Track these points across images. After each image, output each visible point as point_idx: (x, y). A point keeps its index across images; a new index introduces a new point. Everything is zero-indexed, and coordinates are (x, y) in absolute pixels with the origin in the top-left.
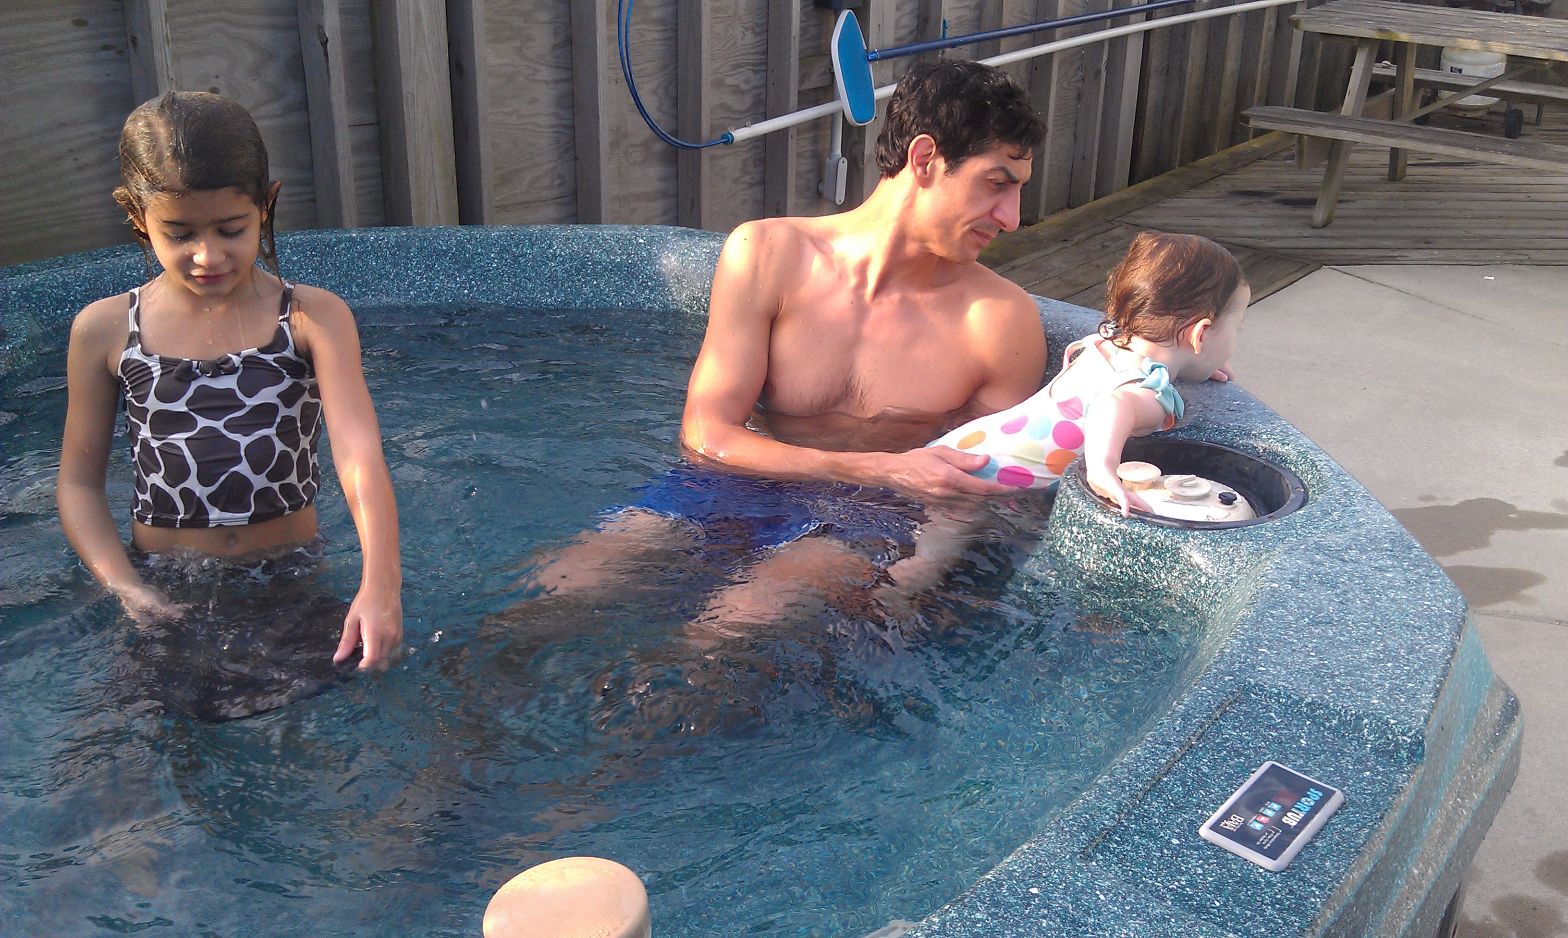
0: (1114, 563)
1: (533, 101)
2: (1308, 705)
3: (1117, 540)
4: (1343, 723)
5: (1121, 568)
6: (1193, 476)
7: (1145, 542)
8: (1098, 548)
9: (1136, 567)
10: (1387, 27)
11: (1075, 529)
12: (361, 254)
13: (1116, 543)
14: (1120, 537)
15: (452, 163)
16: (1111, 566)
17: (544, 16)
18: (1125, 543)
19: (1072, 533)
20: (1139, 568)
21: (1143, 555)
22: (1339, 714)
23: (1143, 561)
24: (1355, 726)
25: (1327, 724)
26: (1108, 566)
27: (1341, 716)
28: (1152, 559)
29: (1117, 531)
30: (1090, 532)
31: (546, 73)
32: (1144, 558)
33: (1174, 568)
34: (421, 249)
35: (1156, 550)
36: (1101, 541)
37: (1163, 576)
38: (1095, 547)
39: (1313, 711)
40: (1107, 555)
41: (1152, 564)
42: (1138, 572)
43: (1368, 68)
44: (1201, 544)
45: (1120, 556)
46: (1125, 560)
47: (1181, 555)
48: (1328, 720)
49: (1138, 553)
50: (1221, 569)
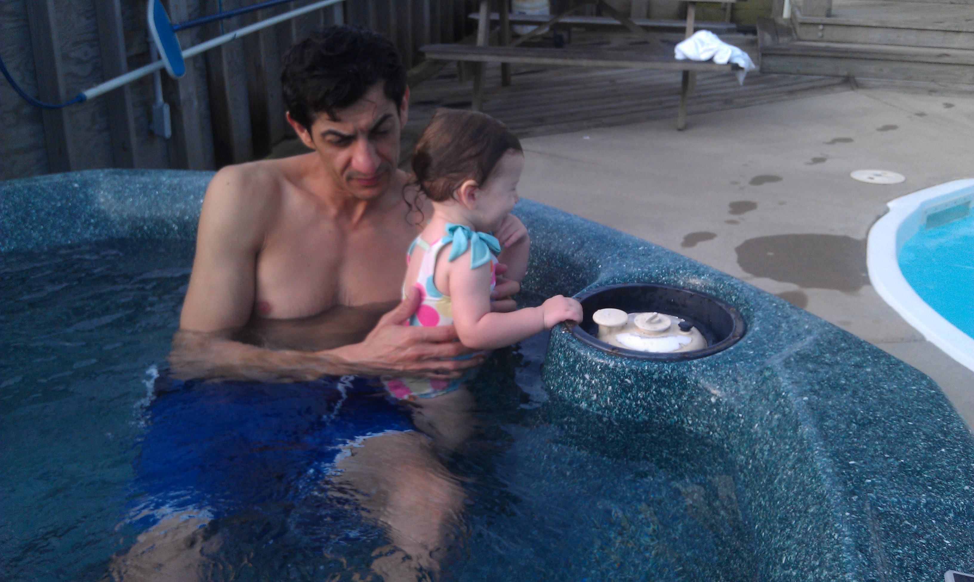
0: (629, 398)
3: (630, 379)
5: (636, 401)
6: (655, 313)
7: (655, 376)
8: (613, 388)
9: (649, 399)
11: (587, 376)
13: (629, 381)
14: (632, 377)
16: (627, 401)
18: (637, 381)
19: (584, 379)
20: (652, 398)
21: (654, 387)
23: (654, 392)
26: (624, 402)
28: (663, 390)
29: (629, 372)
30: (604, 376)
32: (655, 390)
33: (682, 394)
35: (667, 382)
36: (616, 383)
37: (673, 401)
38: (610, 388)
40: (621, 393)
41: (662, 394)
42: (651, 402)
44: (703, 371)
45: (634, 392)
46: (639, 395)
47: (689, 382)
49: (650, 387)
50: (728, 389)
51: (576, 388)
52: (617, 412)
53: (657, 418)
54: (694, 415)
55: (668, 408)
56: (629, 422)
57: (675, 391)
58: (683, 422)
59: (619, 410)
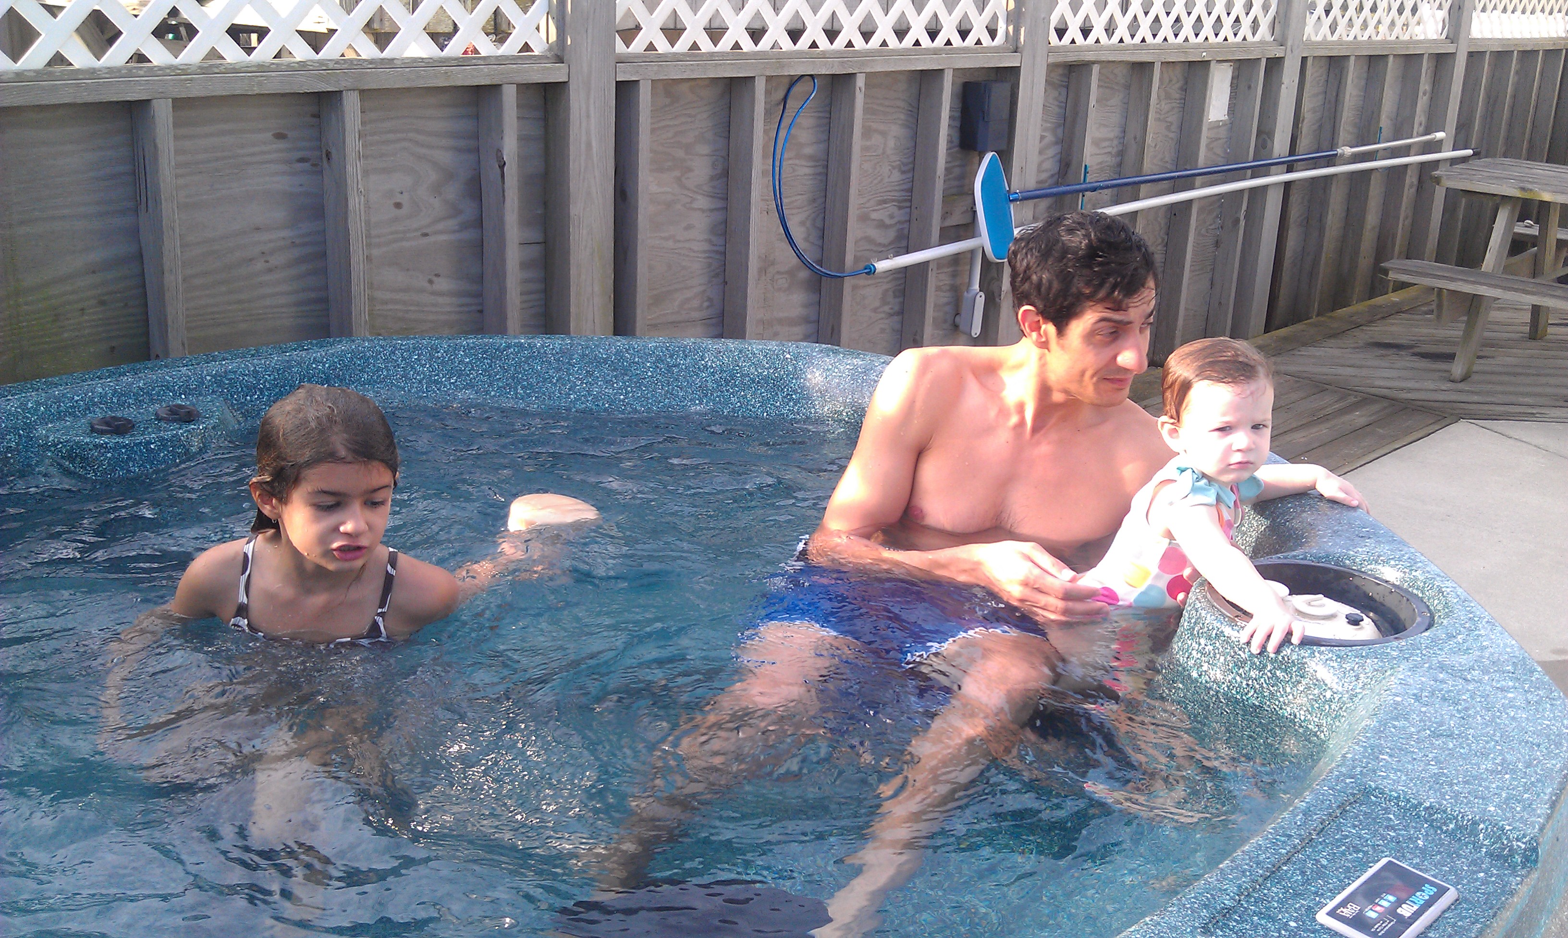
0: (1240, 675)
1: (688, 228)
2: (1426, 809)
4: (1459, 827)
5: (1247, 680)
6: (1321, 596)
8: (1225, 660)
9: (1262, 680)
10: (1529, 186)
11: (1203, 641)
12: (528, 358)
13: (1243, 655)
15: (611, 282)
16: (1238, 678)
17: (704, 149)
19: (1200, 644)
20: (1265, 681)
21: (1269, 668)
22: (1456, 818)
23: (1269, 674)
24: (1471, 830)
25: (1445, 828)
26: (1235, 678)
27: (1457, 821)
28: (1278, 673)
30: (1217, 645)
31: (702, 202)
32: (1270, 671)
33: (1299, 682)
34: (583, 356)
36: (1228, 653)
37: (1288, 690)
38: (1222, 659)
39: (1431, 815)
40: (1233, 668)
41: (1278, 678)
42: (1265, 685)
43: (1509, 226)
44: (1327, 660)
45: (1246, 669)
46: (1252, 673)
47: (1307, 669)
48: (1445, 824)
49: (1265, 667)
50: (1346, 684)
51: (1191, 654)
52: (1226, 689)
53: (1269, 706)
54: (1308, 710)
55: (1282, 696)
56: (1237, 702)
57: (1291, 677)
58: (1295, 716)
59: (1228, 687)
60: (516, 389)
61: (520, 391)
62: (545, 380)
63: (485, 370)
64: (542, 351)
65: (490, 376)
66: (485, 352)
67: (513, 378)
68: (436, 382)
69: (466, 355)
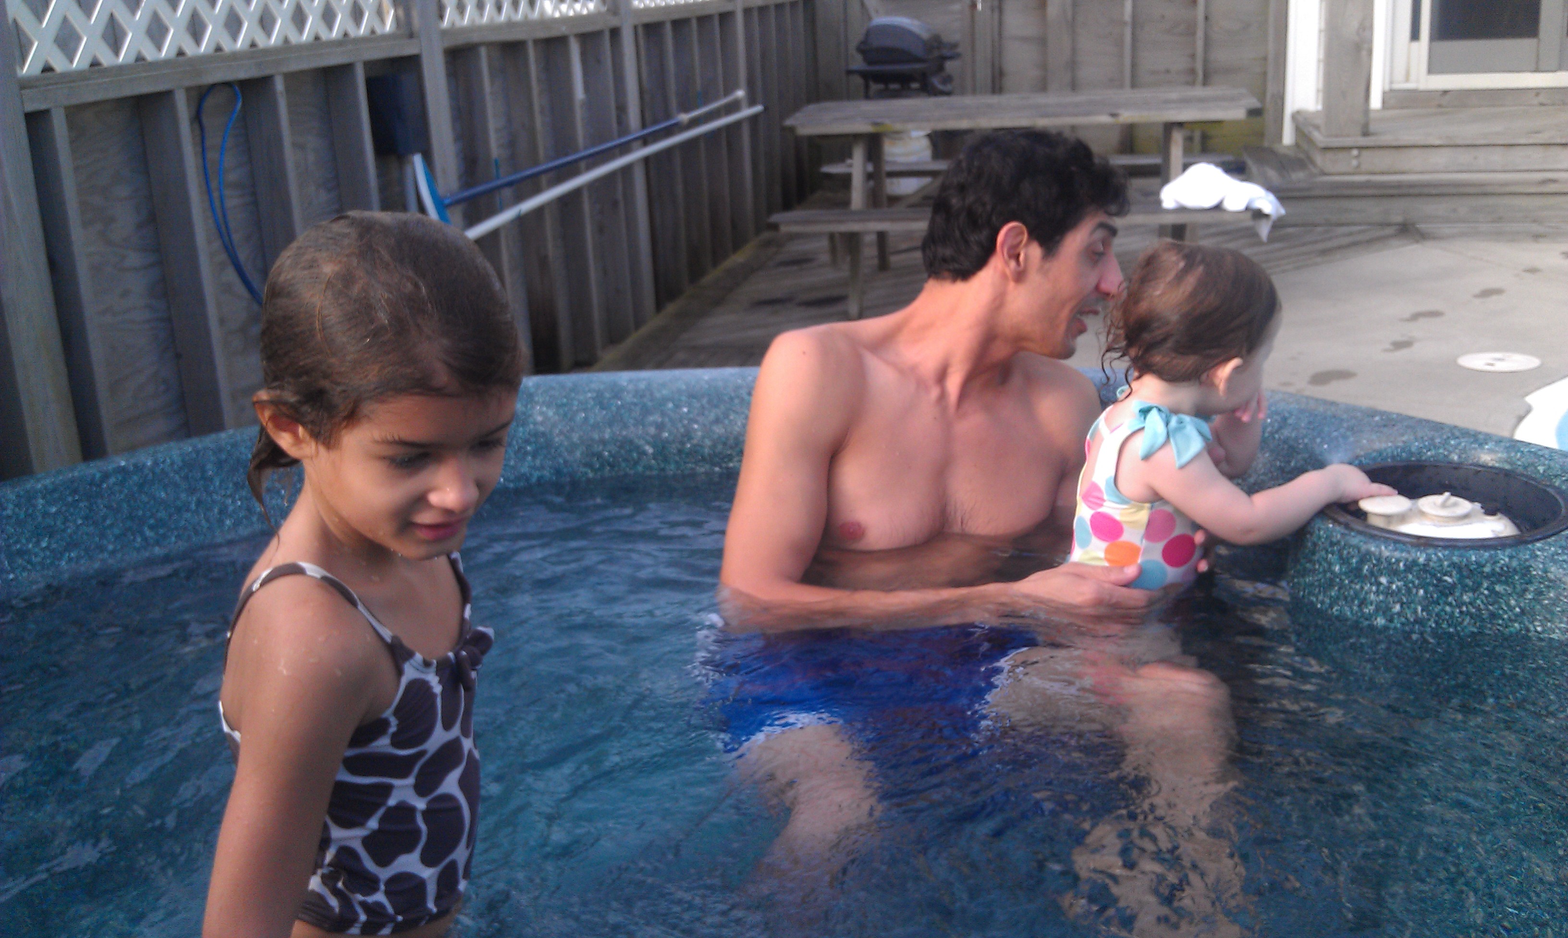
0: (1450, 604)
1: (125, 294)
3: (1451, 576)
5: (1460, 607)
7: (1487, 569)
8: (1426, 592)
9: (1478, 602)
10: (879, 120)
11: (1383, 580)
13: (1449, 580)
14: (1454, 573)
16: (1448, 609)
17: (123, 191)
18: (1462, 577)
19: (1379, 584)
20: (1482, 602)
21: (1485, 585)
23: (1486, 592)
26: (1443, 610)
28: (1498, 588)
29: (1449, 566)
30: (1410, 577)
31: (134, 259)
32: (1487, 589)
33: (1525, 590)
35: (1504, 576)
36: (1429, 584)
37: (1513, 602)
38: (1421, 592)
40: (1438, 598)
41: (1497, 594)
42: (1482, 606)
45: (1457, 594)
46: (1465, 597)
47: (1534, 573)
49: (1480, 585)
51: (1365, 599)
52: (1433, 625)
53: (1490, 629)
54: (1546, 618)
55: (1505, 612)
56: (1450, 636)
57: (1515, 588)
58: (1528, 630)
59: (1436, 622)
60: (142, 534)
61: (148, 533)
62: (179, 510)
63: (86, 518)
64: (158, 470)
65: (95, 523)
66: (75, 491)
67: (131, 517)
68: (21, 553)
69: (49, 503)
